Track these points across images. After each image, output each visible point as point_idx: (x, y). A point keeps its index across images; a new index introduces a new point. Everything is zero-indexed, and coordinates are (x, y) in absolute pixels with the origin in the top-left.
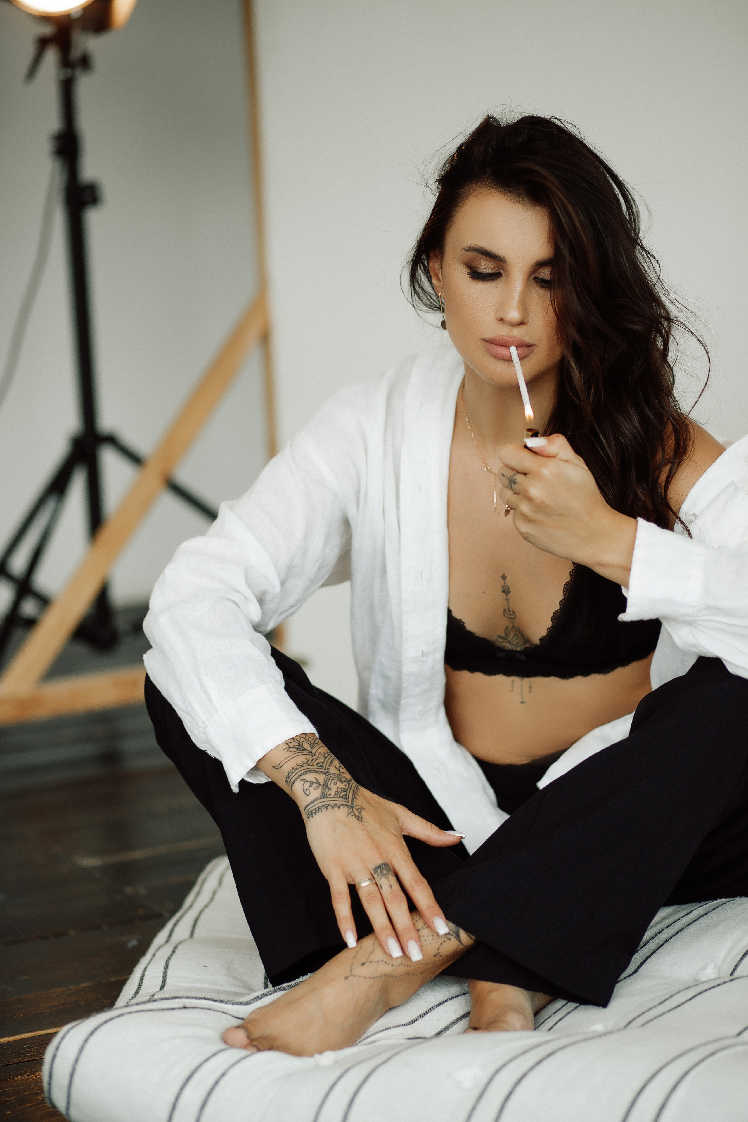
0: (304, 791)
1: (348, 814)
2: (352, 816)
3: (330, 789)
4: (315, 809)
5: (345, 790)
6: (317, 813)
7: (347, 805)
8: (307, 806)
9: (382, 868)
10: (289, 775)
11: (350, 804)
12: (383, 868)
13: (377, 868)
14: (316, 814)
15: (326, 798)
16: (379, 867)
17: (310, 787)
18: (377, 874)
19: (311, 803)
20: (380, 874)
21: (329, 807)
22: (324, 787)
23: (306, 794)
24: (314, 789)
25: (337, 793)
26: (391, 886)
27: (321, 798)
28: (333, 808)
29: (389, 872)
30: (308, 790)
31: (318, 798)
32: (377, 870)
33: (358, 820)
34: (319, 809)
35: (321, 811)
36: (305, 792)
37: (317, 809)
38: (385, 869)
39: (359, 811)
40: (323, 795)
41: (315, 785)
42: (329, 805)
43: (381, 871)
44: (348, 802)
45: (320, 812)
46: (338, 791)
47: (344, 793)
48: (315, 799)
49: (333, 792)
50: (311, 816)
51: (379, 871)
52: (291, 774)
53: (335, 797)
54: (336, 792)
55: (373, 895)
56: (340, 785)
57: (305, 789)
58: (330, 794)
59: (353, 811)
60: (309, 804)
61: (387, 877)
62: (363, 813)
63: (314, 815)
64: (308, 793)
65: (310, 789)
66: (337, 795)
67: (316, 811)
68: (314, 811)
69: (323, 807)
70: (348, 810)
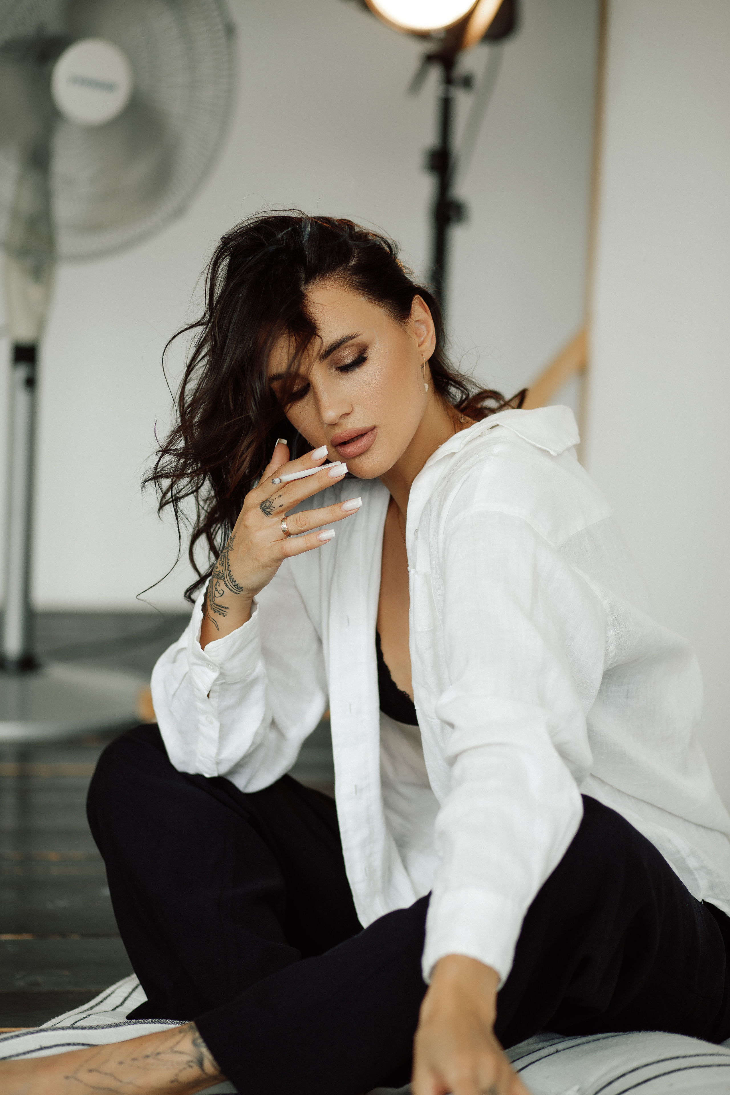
0: (221, 596)
1: (232, 550)
3: (219, 572)
4: (232, 582)
6: (235, 580)
7: (227, 553)
8: (232, 591)
9: (265, 508)
12: (265, 506)
13: (265, 512)
16: (264, 510)
17: (217, 591)
18: (271, 511)
19: (228, 587)
21: (229, 570)
22: (218, 577)
23: (223, 593)
24: (219, 586)
25: (222, 564)
26: (280, 496)
27: (224, 579)
28: (229, 565)
30: (220, 592)
31: (224, 582)
35: (232, 576)
36: (221, 594)
37: (231, 580)
38: (265, 504)
39: (231, 539)
40: (223, 578)
42: (228, 570)
43: (268, 508)
45: (233, 577)
48: (225, 584)
50: (238, 586)
51: (268, 510)
54: (221, 566)
57: (219, 595)
60: (230, 589)
61: (272, 501)
63: (237, 583)
64: (221, 592)
68: (233, 583)
69: (230, 575)
70: (229, 551)
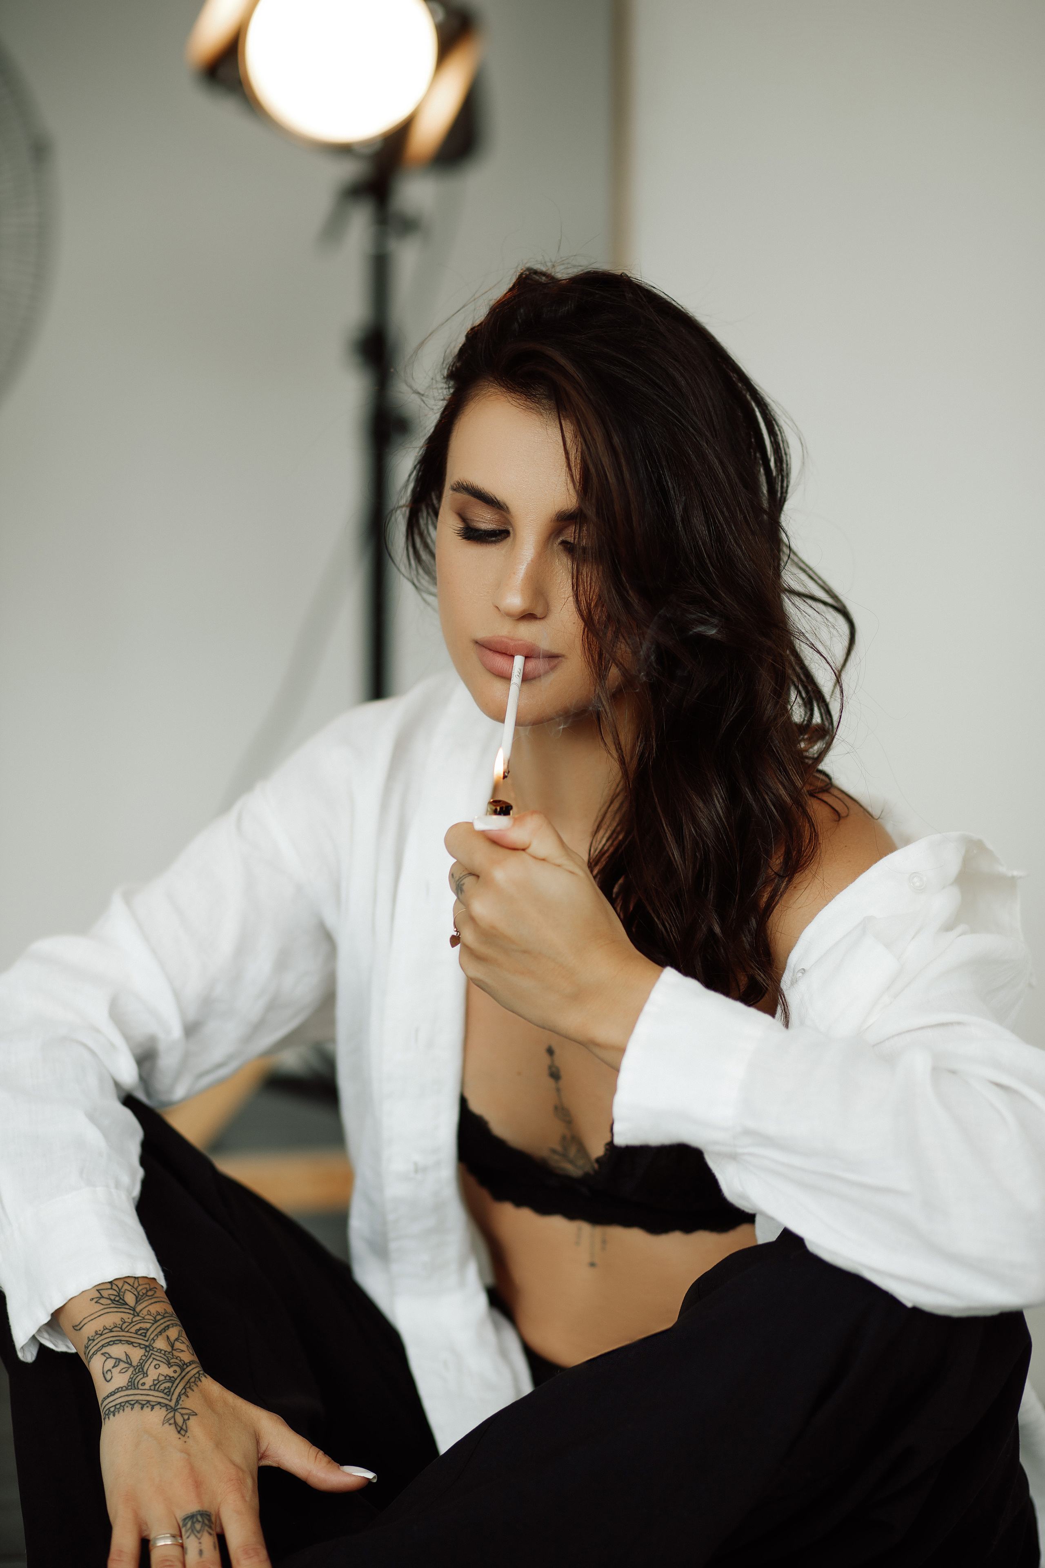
0: (103, 1373)
1: (164, 1421)
2: (170, 1424)
3: (146, 1375)
4: (115, 1406)
5: (171, 1380)
6: (116, 1413)
7: (166, 1405)
8: (105, 1398)
9: (195, 1520)
10: (89, 1344)
11: (172, 1404)
12: (197, 1520)
13: (188, 1517)
14: (114, 1415)
15: (135, 1389)
16: (193, 1516)
17: (113, 1367)
18: (186, 1529)
19: (115, 1393)
20: (189, 1529)
21: (136, 1405)
22: (137, 1370)
23: (106, 1379)
24: (120, 1372)
25: (156, 1382)
26: (201, 1552)
27: (127, 1389)
28: (142, 1408)
29: (206, 1528)
30: (109, 1373)
31: (122, 1388)
32: (187, 1521)
33: (179, 1432)
34: (121, 1406)
35: (123, 1410)
36: (105, 1374)
37: (118, 1406)
38: (199, 1522)
39: (186, 1417)
40: (132, 1384)
41: (122, 1365)
42: (137, 1401)
43: (194, 1523)
44: (170, 1400)
45: (121, 1411)
46: (158, 1379)
47: (168, 1385)
48: (118, 1389)
49: (149, 1381)
50: (107, 1417)
51: (190, 1524)
52: (91, 1341)
53: (150, 1389)
54: (154, 1380)
55: (168, 1563)
56: (165, 1370)
57: (106, 1369)
58: (144, 1384)
59: (174, 1416)
60: (108, 1397)
61: (199, 1535)
62: (193, 1423)
63: (111, 1416)
64: (110, 1376)
65: (113, 1370)
66: (155, 1386)
67: (115, 1408)
68: (112, 1409)
69: (127, 1404)
70: (166, 1413)
